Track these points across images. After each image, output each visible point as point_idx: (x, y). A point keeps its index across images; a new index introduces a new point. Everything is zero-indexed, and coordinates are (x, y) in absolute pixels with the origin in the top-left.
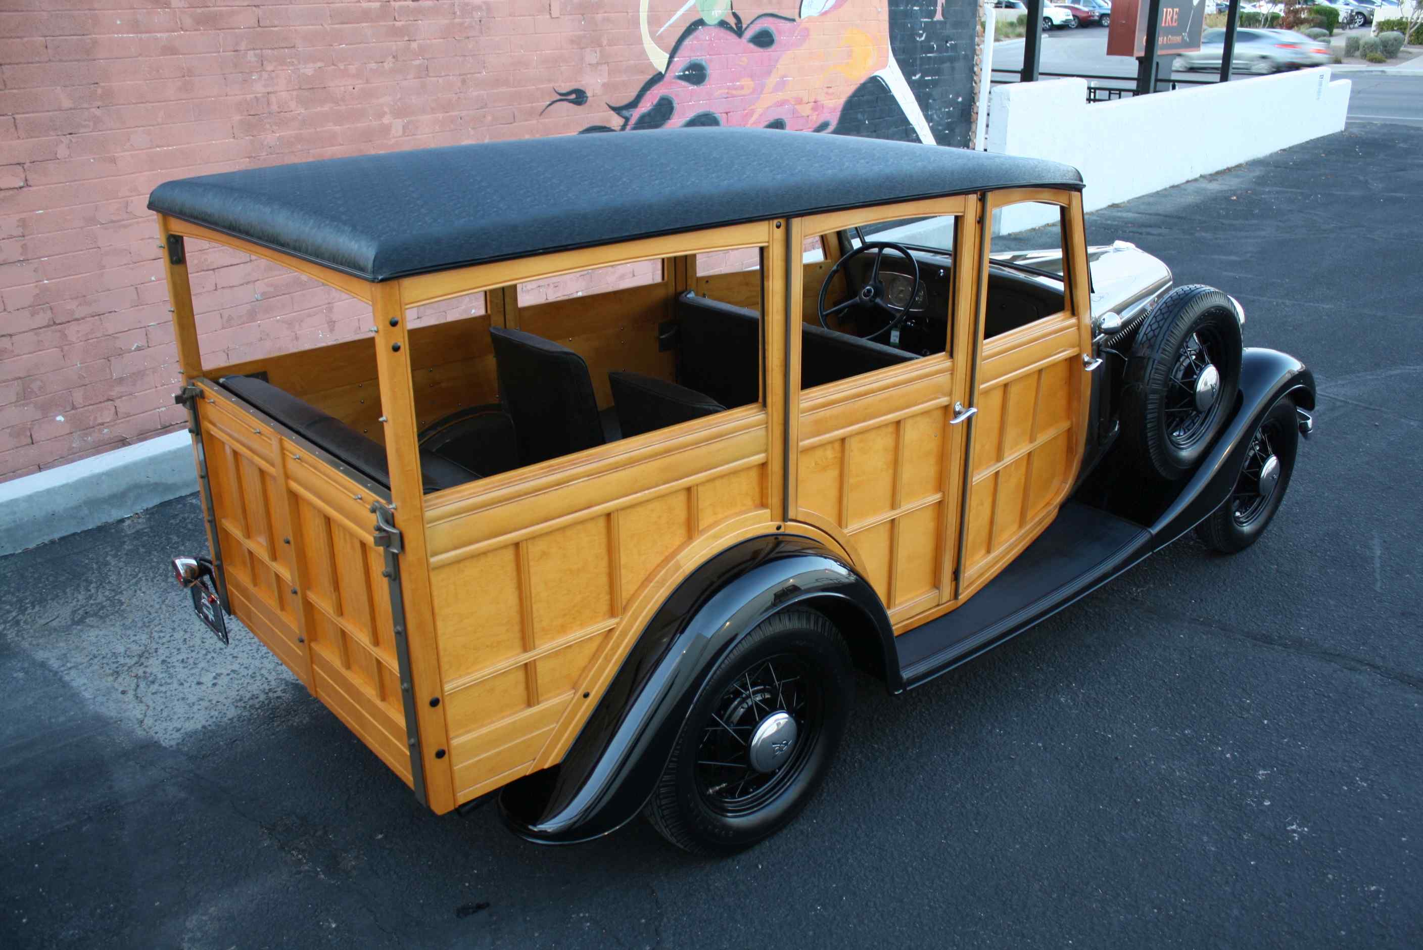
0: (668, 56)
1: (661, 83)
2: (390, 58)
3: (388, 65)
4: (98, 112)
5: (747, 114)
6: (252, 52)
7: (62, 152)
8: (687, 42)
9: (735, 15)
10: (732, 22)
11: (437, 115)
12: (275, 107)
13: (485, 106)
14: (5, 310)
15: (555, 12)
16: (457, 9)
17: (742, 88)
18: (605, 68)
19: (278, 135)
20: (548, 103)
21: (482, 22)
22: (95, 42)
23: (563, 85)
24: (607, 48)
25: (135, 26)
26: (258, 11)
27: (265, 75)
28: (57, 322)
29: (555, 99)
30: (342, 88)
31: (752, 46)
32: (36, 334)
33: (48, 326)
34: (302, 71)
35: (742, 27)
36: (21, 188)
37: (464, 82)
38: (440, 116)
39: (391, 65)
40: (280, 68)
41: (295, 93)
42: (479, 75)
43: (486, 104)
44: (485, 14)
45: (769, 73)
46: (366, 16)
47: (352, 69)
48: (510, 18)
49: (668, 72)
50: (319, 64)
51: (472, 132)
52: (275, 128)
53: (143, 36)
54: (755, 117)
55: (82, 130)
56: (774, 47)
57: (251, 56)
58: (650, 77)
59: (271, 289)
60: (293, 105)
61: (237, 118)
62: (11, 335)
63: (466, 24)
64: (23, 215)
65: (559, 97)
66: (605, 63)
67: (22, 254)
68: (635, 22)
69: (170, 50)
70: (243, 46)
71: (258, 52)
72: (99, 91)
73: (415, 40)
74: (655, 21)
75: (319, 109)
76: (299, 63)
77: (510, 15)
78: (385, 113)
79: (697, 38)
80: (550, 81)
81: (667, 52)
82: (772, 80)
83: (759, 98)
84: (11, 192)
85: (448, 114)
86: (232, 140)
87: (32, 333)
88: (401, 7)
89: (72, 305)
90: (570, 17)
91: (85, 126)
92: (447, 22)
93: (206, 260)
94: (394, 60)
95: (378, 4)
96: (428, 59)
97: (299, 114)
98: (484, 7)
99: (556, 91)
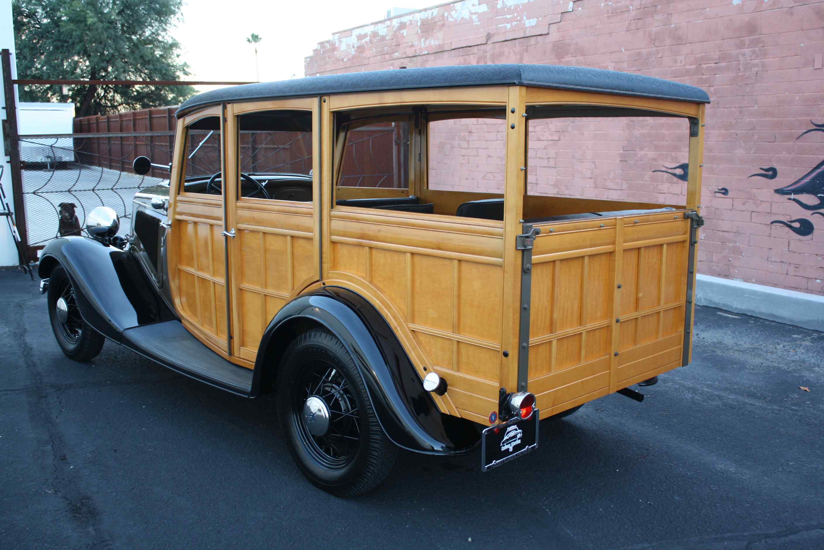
7: (570, 129)
11: (721, 131)
13: (754, 128)
14: (547, 184)
15: (818, 64)
16: (741, 67)
19: (640, 132)
20: (805, 131)
21: (758, 74)
23: (819, 118)
28: (560, 193)
29: (811, 129)
36: (558, 140)
37: (741, 112)
38: (723, 132)
42: (751, 108)
43: (755, 127)
44: (760, 69)
46: (688, 73)
48: (780, 71)
51: (743, 144)
52: (640, 128)
63: (746, 76)
64: (557, 151)
65: (815, 127)
73: (713, 86)
77: (780, 69)
80: (808, 115)
84: (555, 142)
85: (729, 131)
86: (622, 132)
88: (707, 68)
89: (564, 188)
92: (734, 75)
93: (606, 184)
95: (694, 67)
96: (720, 97)
97: (650, 123)
98: (760, 65)
99: (812, 123)
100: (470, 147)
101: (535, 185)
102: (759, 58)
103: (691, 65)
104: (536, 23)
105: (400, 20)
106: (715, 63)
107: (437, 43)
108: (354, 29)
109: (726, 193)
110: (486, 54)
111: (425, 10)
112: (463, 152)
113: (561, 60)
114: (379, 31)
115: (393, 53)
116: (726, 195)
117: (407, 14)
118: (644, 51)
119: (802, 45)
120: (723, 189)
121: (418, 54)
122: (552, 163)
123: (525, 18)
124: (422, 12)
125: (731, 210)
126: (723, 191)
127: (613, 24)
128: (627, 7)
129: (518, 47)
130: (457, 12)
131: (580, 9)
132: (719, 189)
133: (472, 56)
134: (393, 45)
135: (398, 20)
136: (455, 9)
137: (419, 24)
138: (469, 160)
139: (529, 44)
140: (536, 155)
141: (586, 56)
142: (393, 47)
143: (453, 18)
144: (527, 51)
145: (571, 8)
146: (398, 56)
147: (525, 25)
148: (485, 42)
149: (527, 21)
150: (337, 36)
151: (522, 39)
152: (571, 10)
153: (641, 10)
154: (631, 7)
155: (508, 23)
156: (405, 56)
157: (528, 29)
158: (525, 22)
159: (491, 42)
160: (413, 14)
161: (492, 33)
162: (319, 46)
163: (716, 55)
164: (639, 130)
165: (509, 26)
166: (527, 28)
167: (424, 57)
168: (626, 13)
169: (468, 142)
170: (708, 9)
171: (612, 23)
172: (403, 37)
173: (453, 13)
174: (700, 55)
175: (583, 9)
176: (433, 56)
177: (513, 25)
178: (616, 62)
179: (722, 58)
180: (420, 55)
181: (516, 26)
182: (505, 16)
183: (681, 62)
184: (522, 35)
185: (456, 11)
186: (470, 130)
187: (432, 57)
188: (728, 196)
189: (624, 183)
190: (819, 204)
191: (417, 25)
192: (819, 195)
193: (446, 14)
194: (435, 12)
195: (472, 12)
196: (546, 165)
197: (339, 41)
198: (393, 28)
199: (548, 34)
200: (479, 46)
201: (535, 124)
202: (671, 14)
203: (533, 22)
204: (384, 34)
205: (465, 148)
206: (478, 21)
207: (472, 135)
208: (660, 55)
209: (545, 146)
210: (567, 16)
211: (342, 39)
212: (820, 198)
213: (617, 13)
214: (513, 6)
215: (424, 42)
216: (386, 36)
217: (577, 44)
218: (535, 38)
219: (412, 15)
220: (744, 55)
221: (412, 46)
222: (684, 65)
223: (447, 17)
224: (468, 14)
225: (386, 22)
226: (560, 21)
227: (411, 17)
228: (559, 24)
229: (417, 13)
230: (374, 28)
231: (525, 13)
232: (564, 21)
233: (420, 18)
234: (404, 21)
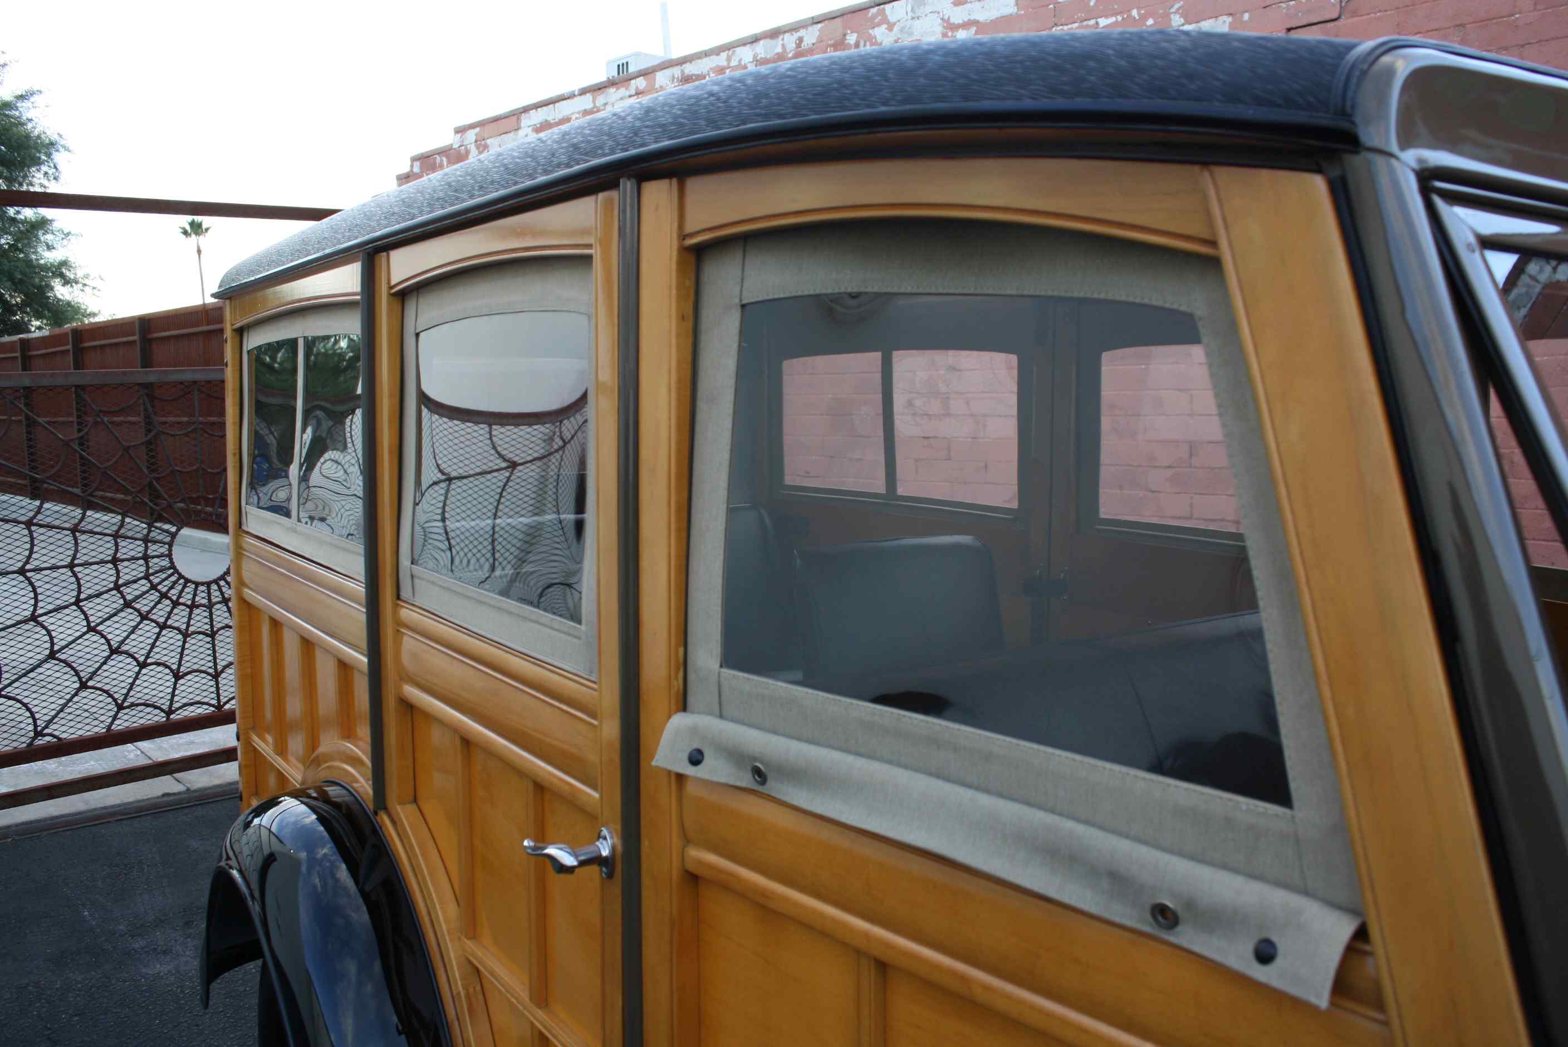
105: (682, 71)
108: (526, 110)
111: (774, 34)
114: (607, 108)
117: (706, 54)
124: (762, 42)
130: (896, 29)
135: (675, 72)
136: (885, 20)
150: (471, 135)
160: (729, 49)
162: (417, 164)
173: (880, 31)
182: (1092, 22)
185: (891, 27)
194: (810, 36)
195: (952, 21)
197: (478, 147)
211: (489, 141)
219: (724, 55)
224: (939, 30)
225: (633, 82)
226: (1335, 15)
227: (721, 60)
228: (1332, 24)
229: (744, 45)
230: (594, 101)
231: (1177, 6)
232: (1355, 13)
233: (755, 56)
234: (696, 73)
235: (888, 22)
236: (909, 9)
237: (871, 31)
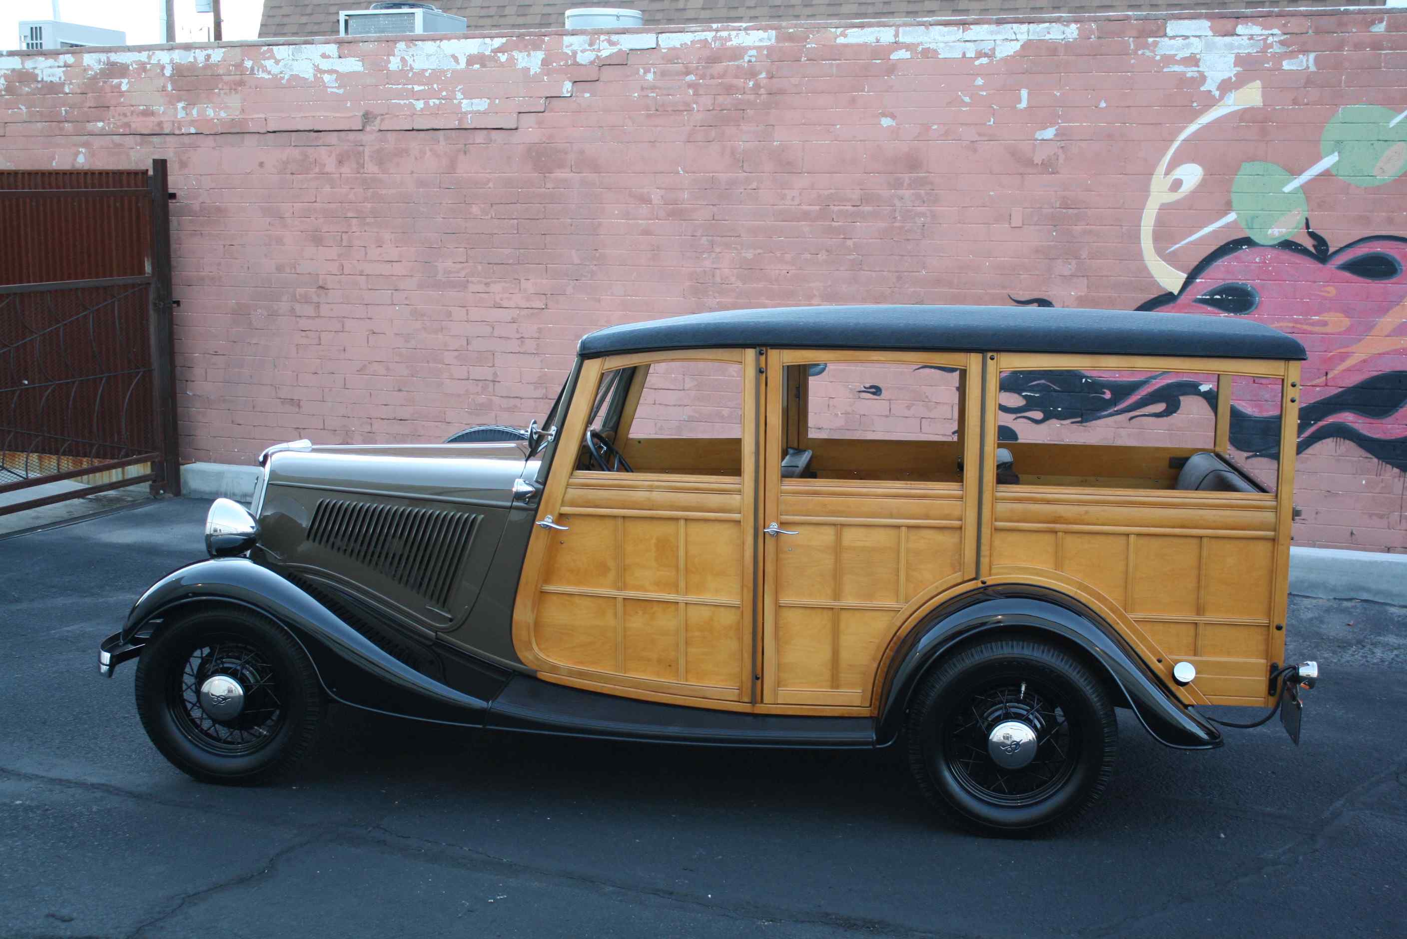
0: (1185, 276)
1: (1171, 305)
2: (824, 251)
3: (822, 256)
4: (594, 268)
5: (1330, 358)
6: (704, 238)
7: (569, 290)
8: (1220, 263)
9: (1313, 235)
10: (1309, 244)
12: (718, 279)
15: (1016, 221)
16: (897, 214)
17: (1325, 324)
18: (1085, 280)
19: (718, 300)
21: (926, 227)
22: (600, 224)
23: (1021, 293)
24: (1088, 261)
25: (627, 215)
26: (715, 209)
27: (714, 255)
30: (777, 271)
31: (1347, 275)
32: (535, 402)
33: (542, 398)
34: (744, 255)
35: (1328, 250)
36: (542, 309)
37: (899, 278)
39: (824, 257)
40: (727, 251)
41: (735, 271)
42: (915, 274)
43: (922, 301)
44: (929, 220)
45: (1384, 311)
46: (806, 216)
47: (788, 257)
48: (959, 225)
49: (1185, 293)
50: (759, 251)
52: (717, 295)
53: (630, 222)
54: (1349, 363)
55: (583, 279)
56: (1394, 280)
57: (704, 240)
58: (1153, 296)
59: (697, 415)
60: (733, 279)
61: (688, 283)
62: (521, 398)
63: (906, 228)
64: (541, 326)
65: (1014, 304)
66: (1083, 276)
67: (535, 349)
68: (1135, 237)
69: (646, 232)
70: (699, 234)
71: (710, 238)
72: (597, 255)
73: (851, 239)
74: (1162, 236)
75: (755, 285)
76: (742, 249)
77: (959, 223)
78: (815, 295)
79: (1238, 259)
80: (1004, 287)
81: (1184, 272)
82: (1388, 321)
83: (1360, 340)
84: (536, 311)
86: (682, 299)
87: (532, 401)
88: (840, 211)
90: (1037, 227)
91: (585, 276)
92: (886, 225)
94: (827, 254)
95: (818, 208)
96: (862, 256)
97: (737, 287)
98: (928, 214)
99: (1011, 298)
100: (322, 314)
101: (491, 384)
102: (925, 205)
103: (810, 205)
104: (486, 107)
105: (108, 58)
106: (854, 206)
107: (223, 114)
109: (878, 393)
110: (361, 148)
112: (303, 323)
113: (547, 175)
114: (36, 71)
115: (88, 122)
116: (879, 395)
117: (129, 49)
118: (723, 177)
119: (992, 193)
120: (871, 387)
121: (167, 131)
122: (530, 346)
123: (459, 95)
124: (177, 51)
125: (887, 416)
126: (873, 390)
127: (659, 129)
128: (687, 104)
129: (442, 143)
130: (280, 63)
131: (587, 95)
132: (865, 387)
133: (323, 151)
134: (88, 105)
135: (103, 57)
136: (272, 57)
137: (168, 72)
138: (320, 339)
139: (471, 141)
140: (492, 333)
141: (602, 174)
142: (86, 109)
143: (269, 73)
144: (465, 153)
145: (568, 92)
146: (103, 128)
147: (461, 107)
148: (361, 128)
149: (465, 102)
151: (453, 131)
152: (569, 95)
153: (714, 112)
154: (695, 106)
155: (418, 100)
156: (128, 132)
157: (469, 116)
158: (460, 103)
159: (376, 128)
160: (149, 50)
161: (376, 111)
163: (856, 195)
164: (715, 297)
165: (420, 105)
166: (466, 113)
167: (186, 139)
168: (685, 113)
169: (318, 305)
170: (838, 127)
171: (656, 126)
172: (122, 94)
173: (269, 64)
174: (826, 193)
175: (592, 95)
176: (211, 137)
177: (431, 103)
178: (665, 189)
179: (866, 199)
180: (174, 134)
181: (438, 107)
182: (410, 87)
183: (793, 199)
184: (456, 124)
185: (277, 62)
186: (321, 283)
187: (210, 141)
188: (882, 396)
189: (687, 379)
190: (1025, 406)
191: (164, 74)
192: (1024, 394)
193: (248, 64)
194: (216, 55)
195: (321, 67)
196: (517, 349)
198: (85, 70)
199: (516, 129)
200: (343, 133)
201: (489, 280)
202: (773, 125)
203: (481, 104)
204: (55, 79)
205: (309, 317)
206: (339, 87)
207: (326, 294)
208: (754, 185)
209: (512, 318)
210: (555, 102)
212: (1025, 397)
213: (667, 111)
214: (430, 71)
215: (184, 108)
216: (63, 84)
217: (582, 152)
218: (485, 132)
219: (145, 53)
220: (902, 199)
221: (148, 113)
222: (799, 205)
223: (252, 69)
224: (312, 71)
225: (61, 56)
226: (542, 110)
227: (143, 56)
228: (541, 114)
229: (163, 50)
230: (23, 63)
231: (459, 87)
232: (552, 111)
233: (172, 61)
234: (120, 61)
235: (275, 58)
236: (290, 53)
237: (263, 62)
